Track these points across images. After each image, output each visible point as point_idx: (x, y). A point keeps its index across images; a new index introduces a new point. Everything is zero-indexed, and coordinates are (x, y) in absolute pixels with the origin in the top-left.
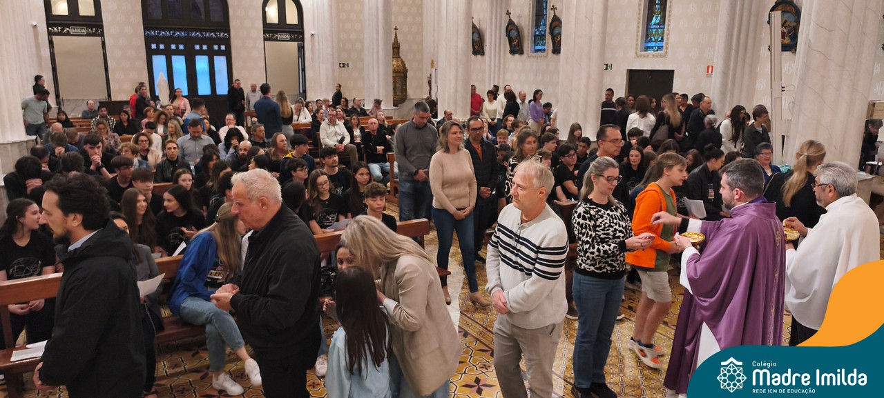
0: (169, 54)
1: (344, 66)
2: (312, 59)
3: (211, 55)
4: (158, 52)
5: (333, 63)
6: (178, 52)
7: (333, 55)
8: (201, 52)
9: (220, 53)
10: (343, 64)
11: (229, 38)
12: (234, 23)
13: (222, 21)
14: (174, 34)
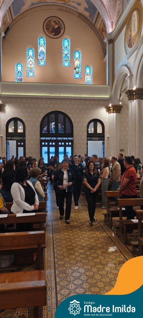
0: (49, 146)
1: (122, 151)
2: (108, 148)
3: (65, 146)
4: (45, 146)
5: (117, 149)
6: (52, 146)
7: (117, 146)
8: (61, 146)
9: (69, 146)
10: (122, 150)
11: (73, 139)
12: (75, 133)
13: (70, 132)
14: (51, 138)
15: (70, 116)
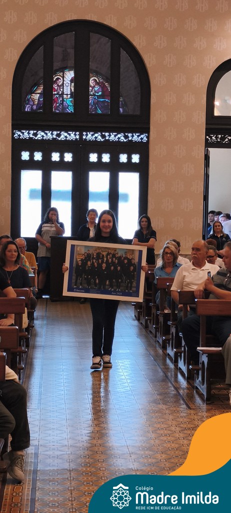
4: (32, 165)
6: (62, 166)
8: (99, 166)
9: (129, 167)
11: (148, 141)
12: (157, 116)
13: (138, 113)
14: (59, 135)
15: (138, 42)
